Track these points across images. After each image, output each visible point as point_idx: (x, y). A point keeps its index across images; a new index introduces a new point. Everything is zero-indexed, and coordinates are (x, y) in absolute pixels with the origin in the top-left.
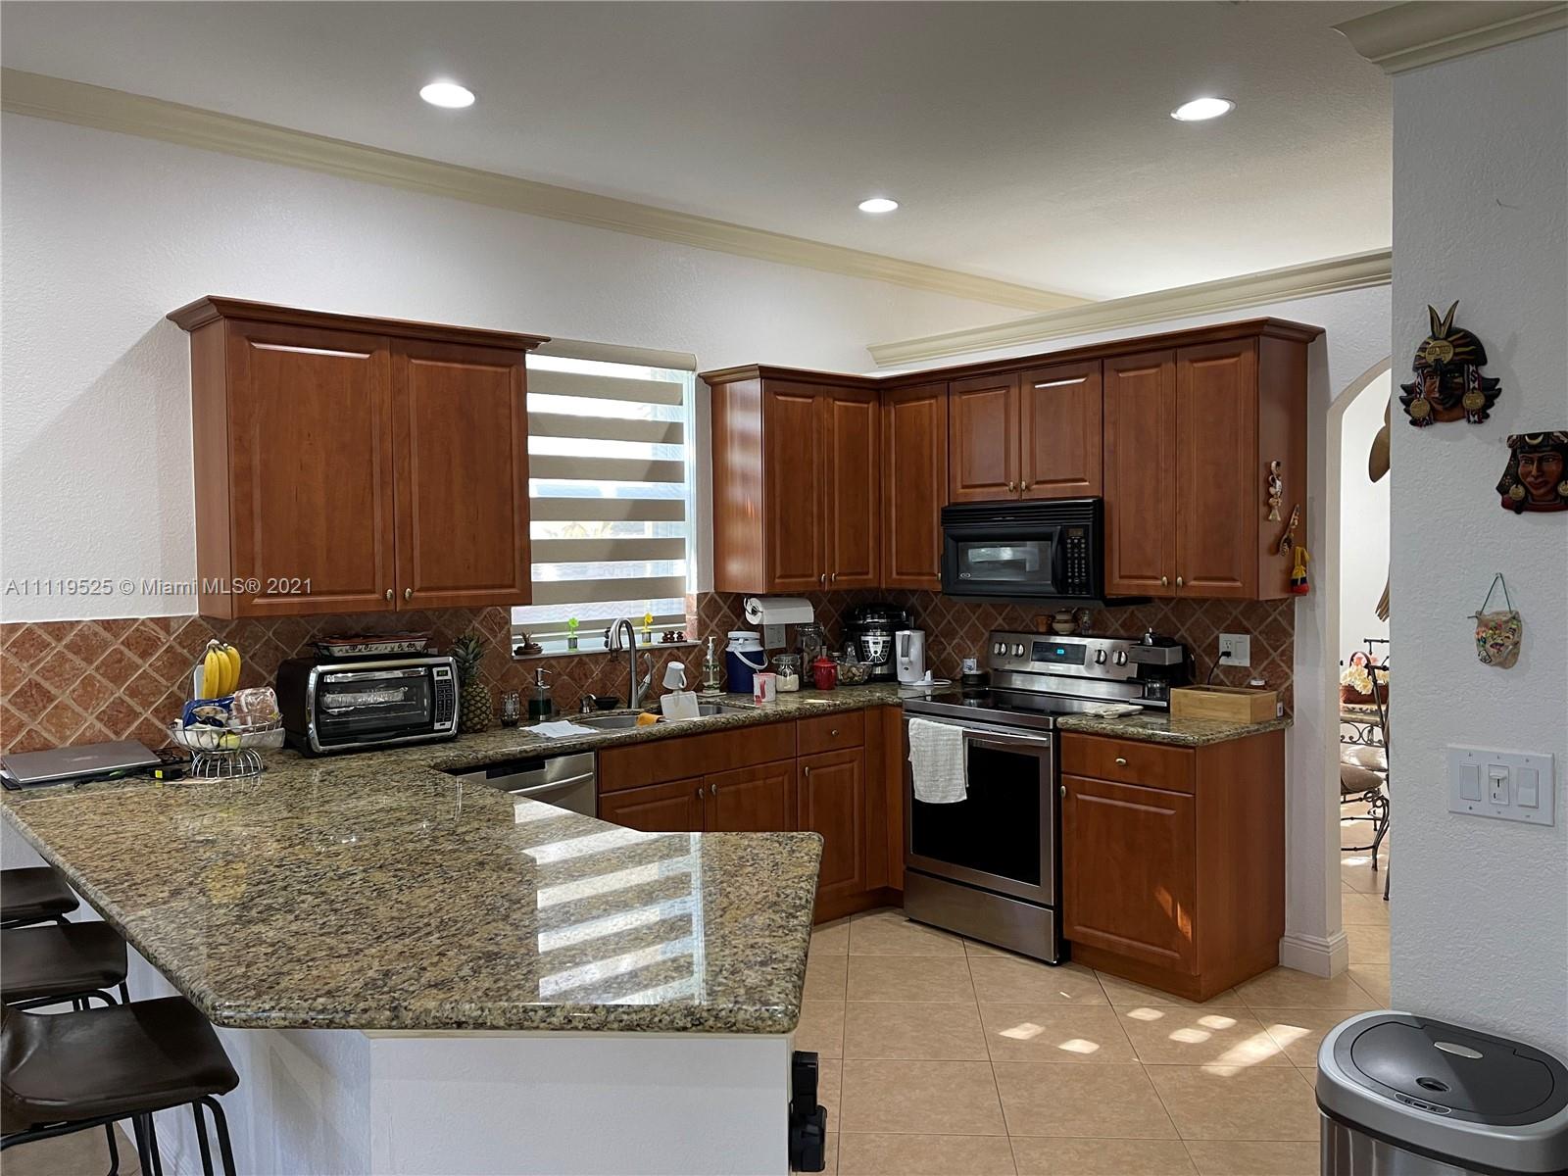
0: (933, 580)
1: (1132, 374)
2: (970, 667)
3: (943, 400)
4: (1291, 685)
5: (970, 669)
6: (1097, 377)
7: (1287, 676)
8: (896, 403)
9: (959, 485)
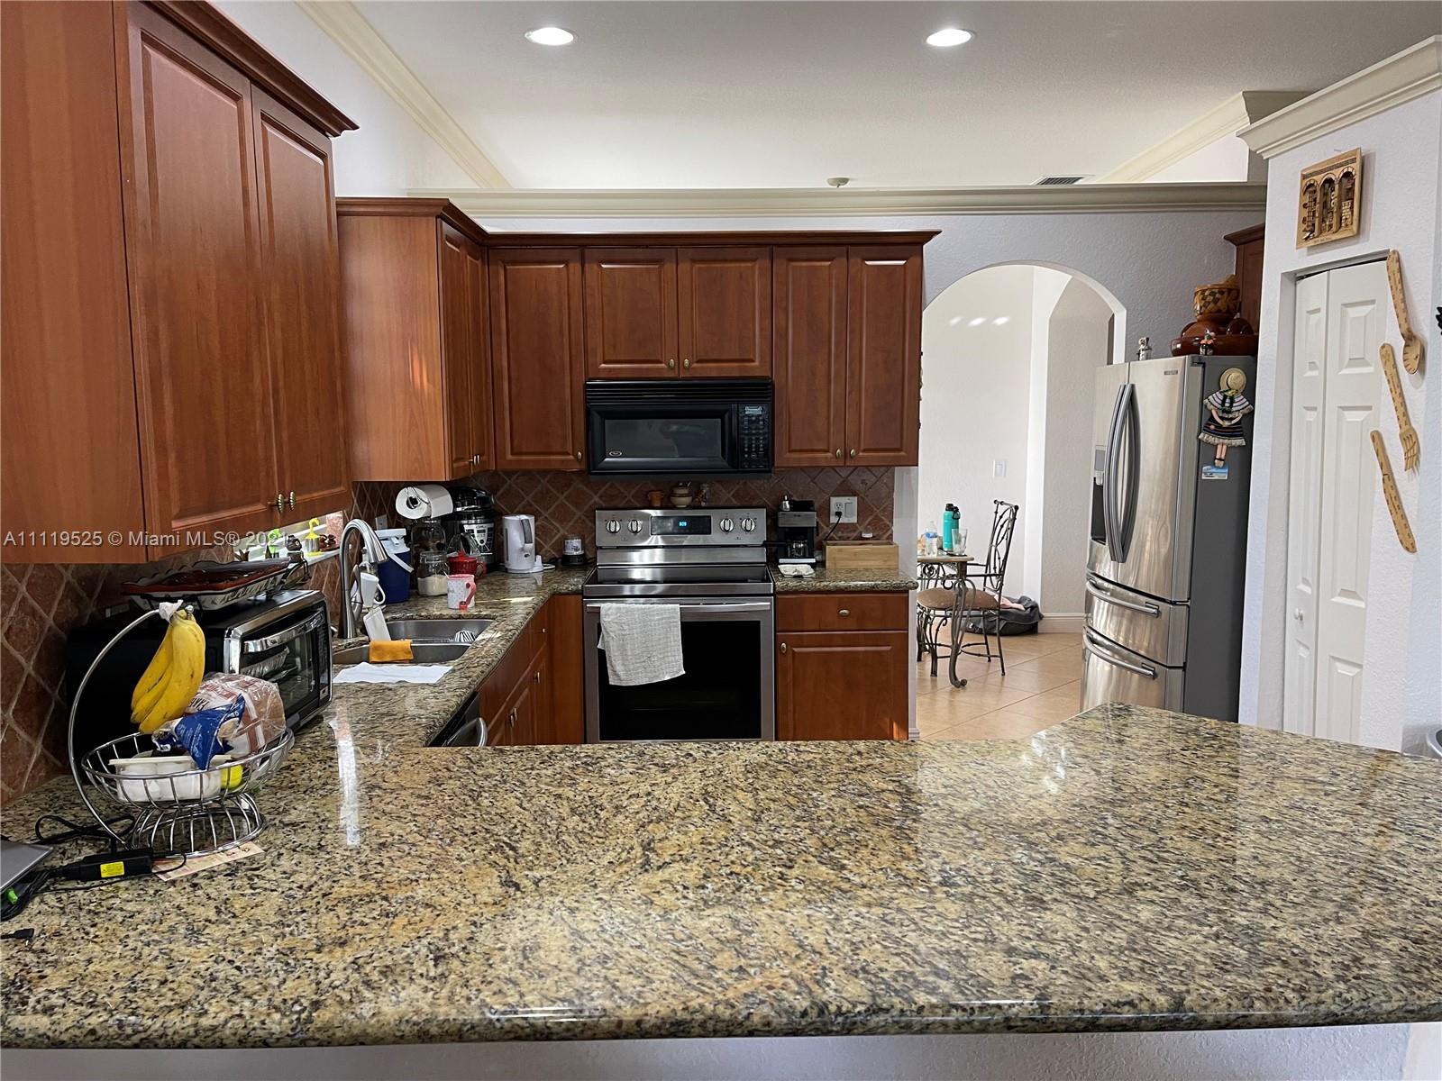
0: (572, 459)
1: (804, 264)
2: (574, 546)
3: (575, 267)
4: (892, 535)
5: (576, 550)
6: (767, 263)
7: (888, 528)
8: (505, 263)
9: (599, 358)
